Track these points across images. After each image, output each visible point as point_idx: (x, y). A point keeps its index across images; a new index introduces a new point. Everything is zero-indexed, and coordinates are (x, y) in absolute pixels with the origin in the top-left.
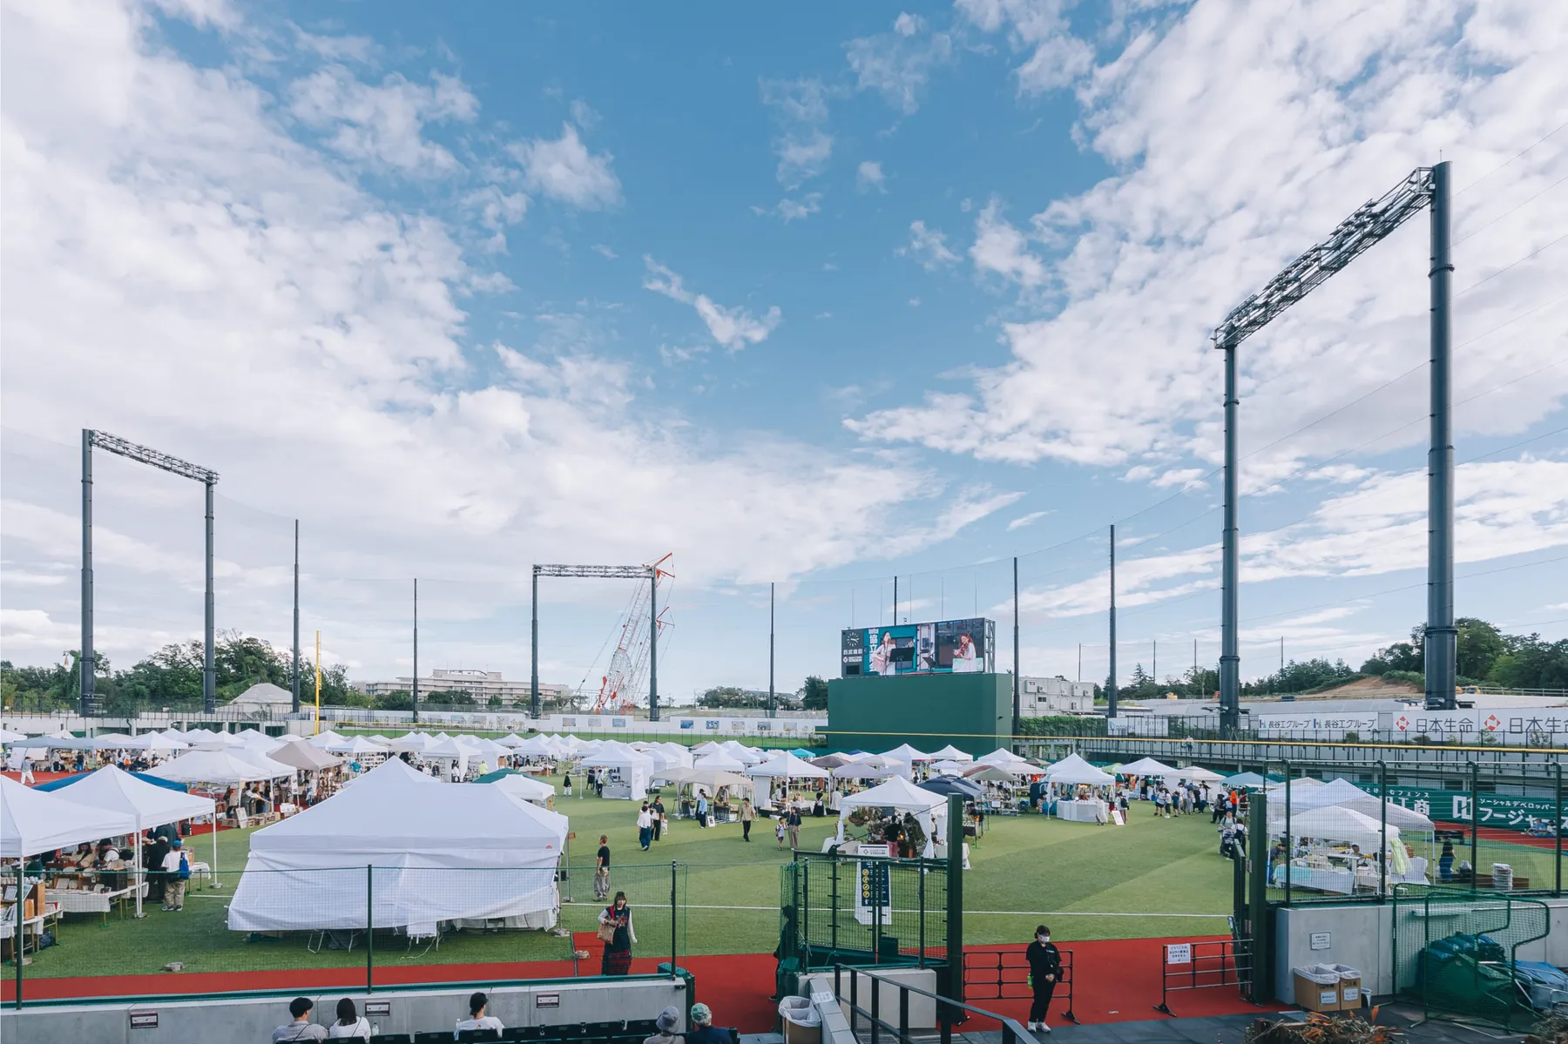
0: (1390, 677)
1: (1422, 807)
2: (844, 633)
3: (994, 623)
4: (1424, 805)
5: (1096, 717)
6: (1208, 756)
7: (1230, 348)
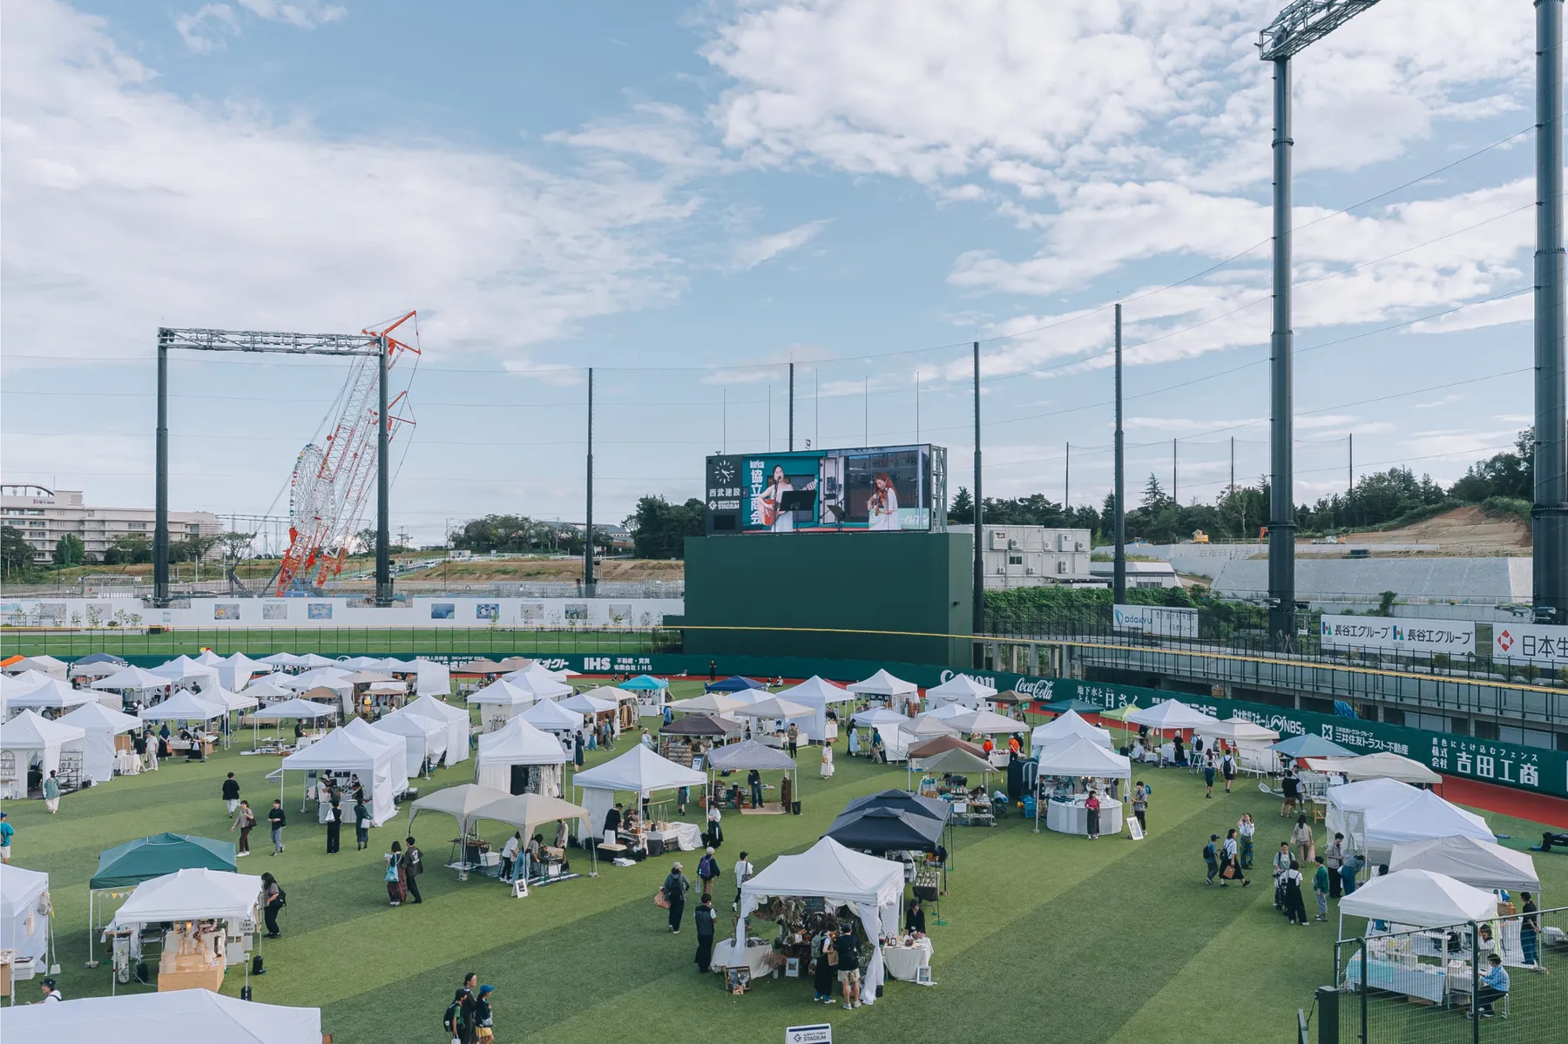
0: (1492, 506)
1: (1529, 774)
2: (710, 460)
3: (945, 450)
4: (1532, 772)
5: (1093, 586)
6: (1254, 682)
7: (1281, 60)
